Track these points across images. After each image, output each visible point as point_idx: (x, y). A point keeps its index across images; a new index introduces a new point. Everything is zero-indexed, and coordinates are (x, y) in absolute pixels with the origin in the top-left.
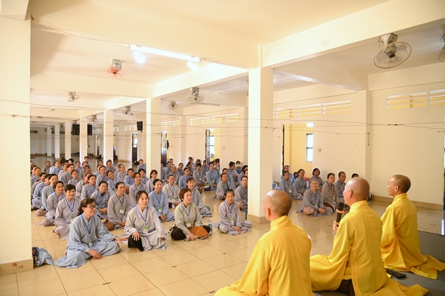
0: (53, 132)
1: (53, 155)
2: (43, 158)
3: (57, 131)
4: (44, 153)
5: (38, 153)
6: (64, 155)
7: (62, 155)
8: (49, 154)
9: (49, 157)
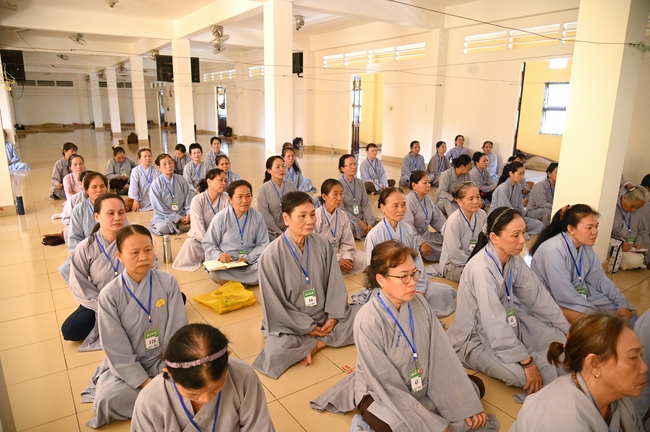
0: (103, 84)
1: (108, 127)
2: (88, 131)
3: (112, 79)
4: (88, 122)
5: (78, 122)
6: (133, 125)
7: (127, 126)
8: (99, 124)
9: (99, 130)
